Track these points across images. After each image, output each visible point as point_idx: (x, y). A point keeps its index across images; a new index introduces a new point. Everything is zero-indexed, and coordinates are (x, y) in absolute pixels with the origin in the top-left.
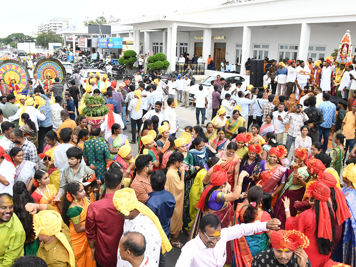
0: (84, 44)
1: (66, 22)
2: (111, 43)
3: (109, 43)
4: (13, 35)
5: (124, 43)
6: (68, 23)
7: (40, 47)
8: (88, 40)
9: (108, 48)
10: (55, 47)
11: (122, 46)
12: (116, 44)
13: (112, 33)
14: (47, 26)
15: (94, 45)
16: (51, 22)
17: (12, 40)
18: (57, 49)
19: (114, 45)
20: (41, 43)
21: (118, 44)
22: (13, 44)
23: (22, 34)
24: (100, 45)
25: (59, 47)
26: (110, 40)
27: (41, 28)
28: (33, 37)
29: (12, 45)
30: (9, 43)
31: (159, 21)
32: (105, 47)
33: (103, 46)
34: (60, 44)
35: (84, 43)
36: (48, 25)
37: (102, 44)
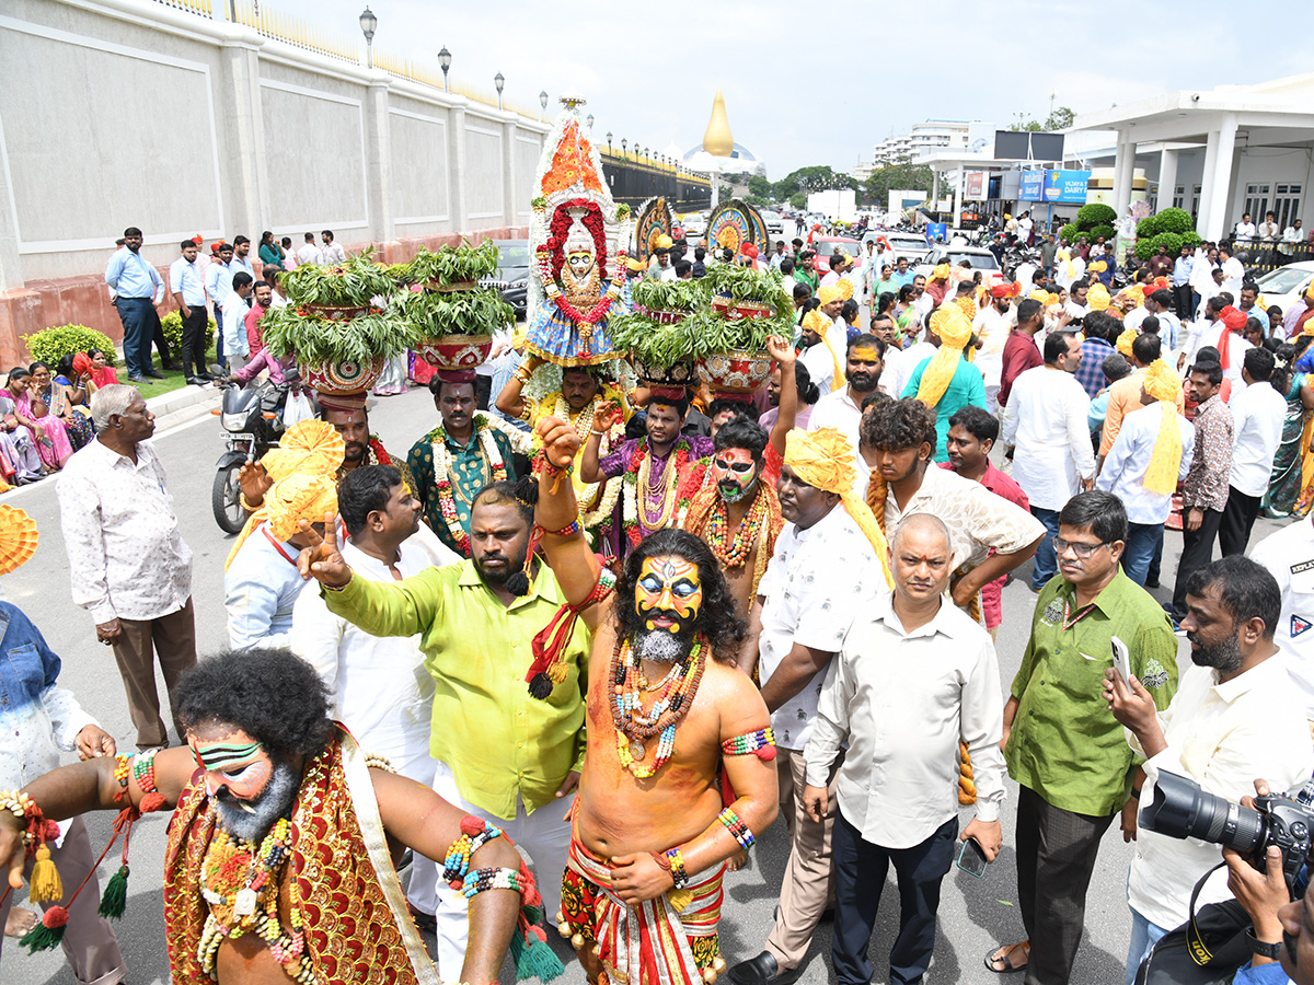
0: (978, 191)
1: (960, 130)
2: (1056, 187)
3: (1050, 187)
4: (802, 171)
5: (1093, 185)
6: (966, 135)
7: (873, 207)
8: (991, 178)
9: (1047, 202)
10: (906, 204)
11: (1085, 195)
12: (1071, 191)
13: (1064, 159)
14: (903, 146)
15: (1006, 195)
16: (916, 133)
17: (796, 187)
18: (911, 210)
19: (1063, 193)
20: (878, 197)
21: (1076, 191)
22: (799, 197)
23: (828, 169)
24: (1024, 192)
25: (918, 202)
26: (1055, 178)
27: (884, 152)
28: (858, 178)
29: (797, 200)
30: (790, 196)
31: (1183, 114)
32: (1037, 198)
33: (1033, 195)
34: (922, 195)
35: (979, 185)
36: (906, 142)
37: (1029, 191)
